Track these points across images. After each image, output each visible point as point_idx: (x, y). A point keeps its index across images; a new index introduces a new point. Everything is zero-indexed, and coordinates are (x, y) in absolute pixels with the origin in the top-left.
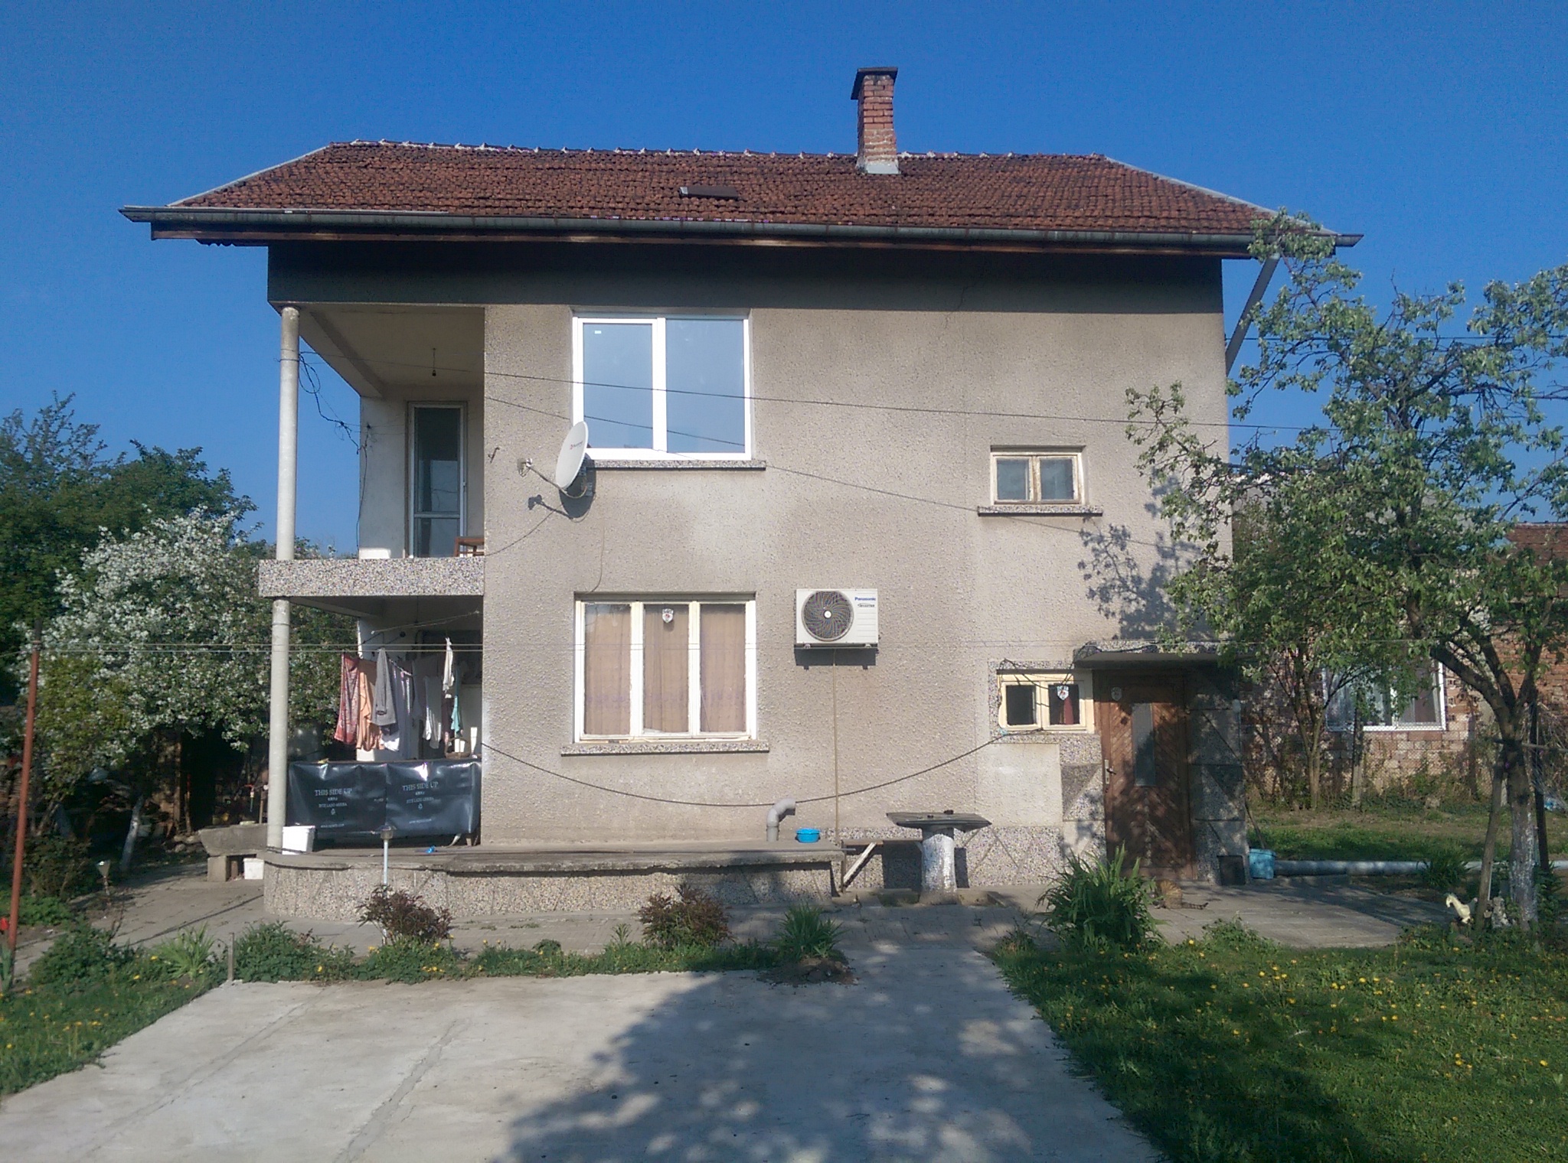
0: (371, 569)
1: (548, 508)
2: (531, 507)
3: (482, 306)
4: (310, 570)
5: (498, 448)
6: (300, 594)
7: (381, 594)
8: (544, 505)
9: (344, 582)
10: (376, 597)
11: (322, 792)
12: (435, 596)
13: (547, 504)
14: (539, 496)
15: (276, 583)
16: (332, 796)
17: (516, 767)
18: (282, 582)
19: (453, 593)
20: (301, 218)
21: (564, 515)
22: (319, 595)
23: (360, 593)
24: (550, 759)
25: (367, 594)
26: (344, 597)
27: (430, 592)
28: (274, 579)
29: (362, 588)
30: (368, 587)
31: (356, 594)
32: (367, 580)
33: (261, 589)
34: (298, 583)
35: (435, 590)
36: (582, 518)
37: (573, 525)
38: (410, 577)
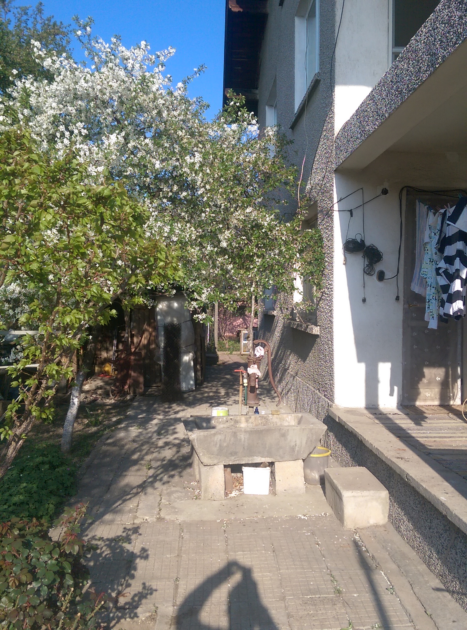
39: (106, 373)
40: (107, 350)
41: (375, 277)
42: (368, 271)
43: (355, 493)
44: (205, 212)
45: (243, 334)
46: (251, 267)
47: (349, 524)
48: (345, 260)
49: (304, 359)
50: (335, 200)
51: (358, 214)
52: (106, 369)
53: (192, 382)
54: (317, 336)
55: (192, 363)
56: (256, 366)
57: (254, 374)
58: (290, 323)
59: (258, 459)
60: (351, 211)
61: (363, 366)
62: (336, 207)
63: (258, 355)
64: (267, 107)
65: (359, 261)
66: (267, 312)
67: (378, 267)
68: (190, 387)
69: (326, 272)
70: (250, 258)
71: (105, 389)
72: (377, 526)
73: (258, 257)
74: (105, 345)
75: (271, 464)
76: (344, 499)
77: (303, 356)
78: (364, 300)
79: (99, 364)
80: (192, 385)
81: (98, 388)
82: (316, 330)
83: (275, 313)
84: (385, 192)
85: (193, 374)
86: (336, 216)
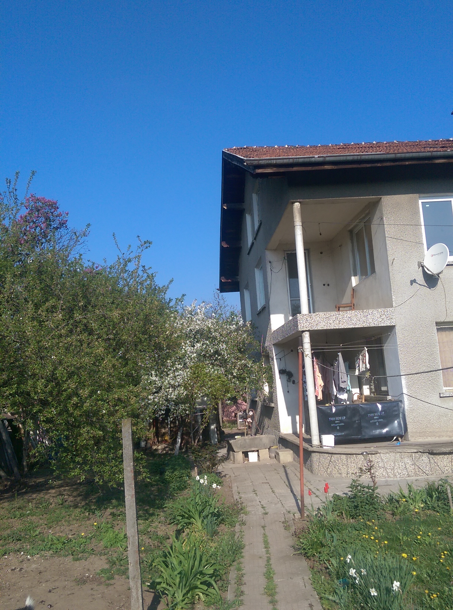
0: (346, 316)
1: (419, 284)
2: (412, 284)
3: (381, 197)
4: (319, 318)
5: (394, 259)
6: (316, 329)
7: (351, 327)
8: (417, 283)
9: (335, 322)
10: (349, 328)
11: (333, 419)
12: (374, 327)
13: (418, 282)
14: (415, 279)
15: (305, 324)
16: (337, 420)
17: (420, 403)
18: (308, 323)
19: (383, 325)
20: (321, 159)
21: (427, 287)
22: (324, 329)
23: (342, 327)
24: (435, 399)
25: (345, 327)
26: (335, 329)
27: (372, 325)
28: (304, 322)
29: (342, 325)
30: (345, 324)
31: (341, 327)
32: (344, 321)
33: (299, 327)
34: (315, 324)
35: (375, 324)
36: (435, 288)
37: (431, 292)
38: (364, 319)
39: (166, 441)
40: (165, 428)
41: (291, 382)
42: (289, 380)
43: (283, 452)
44: (228, 365)
45: (238, 416)
46: (245, 382)
47: (282, 462)
48: (280, 377)
49: (270, 419)
50: (274, 355)
51: (283, 359)
52: (166, 438)
53: (216, 440)
54: (274, 407)
55: (216, 430)
56: (250, 419)
57: (250, 421)
58: (263, 404)
59: (253, 449)
60: (280, 359)
61: (290, 417)
62: (275, 358)
63: (250, 414)
64: (244, 290)
65: (285, 377)
66: (253, 399)
67: (292, 379)
68: (215, 442)
69: (274, 381)
70: (244, 379)
71: (169, 448)
72: (290, 462)
73: (248, 378)
74: (163, 425)
75: (258, 451)
76: (280, 454)
77: (270, 418)
78: (288, 392)
79: (161, 436)
80: (216, 442)
81: (165, 448)
82: (273, 405)
83: (257, 399)
84: (292, 351)
85: (217, 436)
86: (275, 360)
